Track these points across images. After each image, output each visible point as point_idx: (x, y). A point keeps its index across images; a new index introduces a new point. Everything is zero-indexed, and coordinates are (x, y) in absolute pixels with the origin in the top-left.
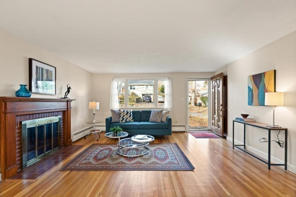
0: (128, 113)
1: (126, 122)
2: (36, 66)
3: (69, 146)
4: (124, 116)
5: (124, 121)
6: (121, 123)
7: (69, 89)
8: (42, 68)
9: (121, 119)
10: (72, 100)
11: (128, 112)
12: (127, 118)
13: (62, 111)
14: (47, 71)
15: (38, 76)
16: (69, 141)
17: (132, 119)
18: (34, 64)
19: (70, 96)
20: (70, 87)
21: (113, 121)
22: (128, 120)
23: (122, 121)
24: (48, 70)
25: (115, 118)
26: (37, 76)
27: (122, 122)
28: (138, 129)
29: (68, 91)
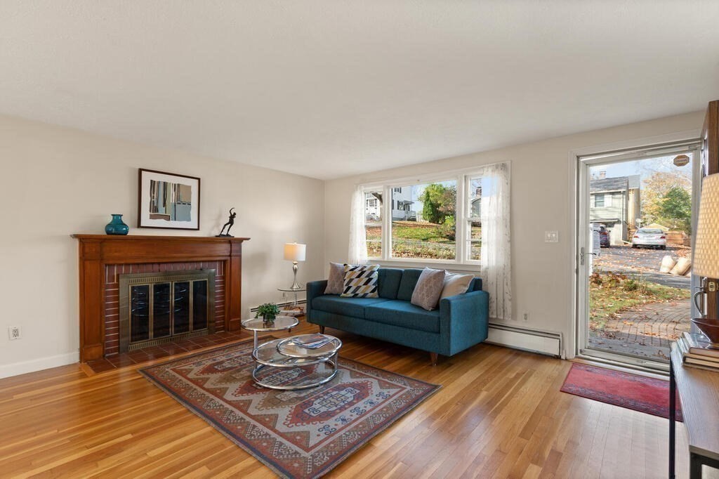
0: (363, 273)
1: (355, 296)
2: (151, 181)
3: (231, 331)
4: (351, 280)
5: (350, 293)
6: (344, 297)
7: (232, 217)
8: (164, 183)
9: (345, 288)
10: (241, 240)
11: (365, 272)
12: (358, 288)
13: (220, 261)
14: (177, 187)
15: (155, 197)
16: (232, 320)
17: (373, 291)
18: (147, 177)
19: (235, 232)
20: (235, 214)
21: (328, 290)
22: (360, 292)
23: (345, 292)
24: (179, 185)
25: (333, 285)
26: (152, 197)
27: (345, 295)
28: (365, 319)
29: (231, 222)
